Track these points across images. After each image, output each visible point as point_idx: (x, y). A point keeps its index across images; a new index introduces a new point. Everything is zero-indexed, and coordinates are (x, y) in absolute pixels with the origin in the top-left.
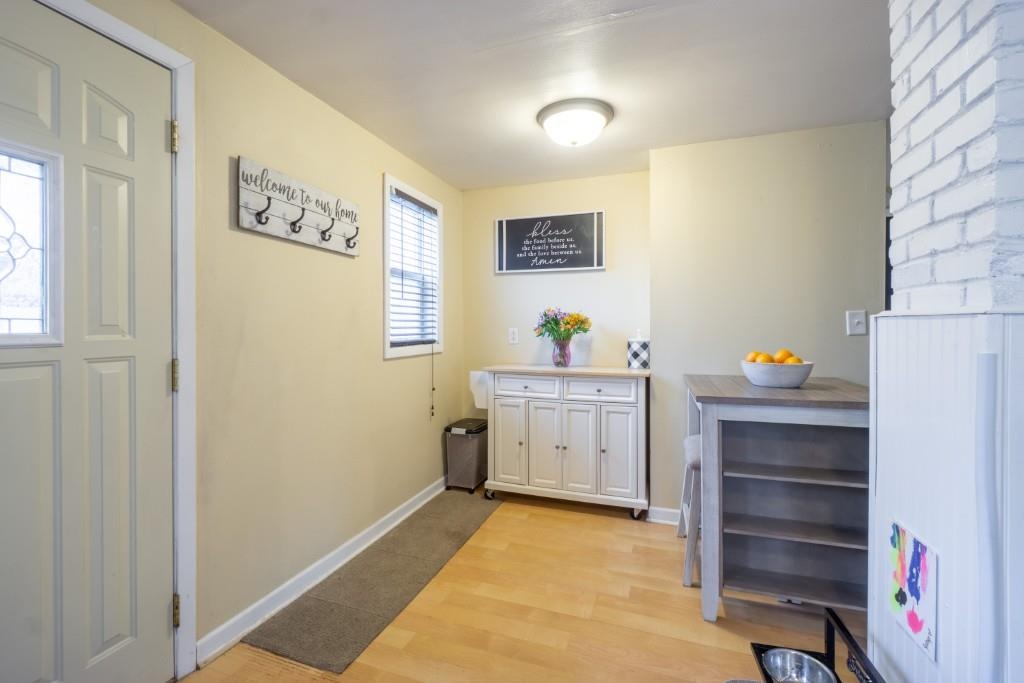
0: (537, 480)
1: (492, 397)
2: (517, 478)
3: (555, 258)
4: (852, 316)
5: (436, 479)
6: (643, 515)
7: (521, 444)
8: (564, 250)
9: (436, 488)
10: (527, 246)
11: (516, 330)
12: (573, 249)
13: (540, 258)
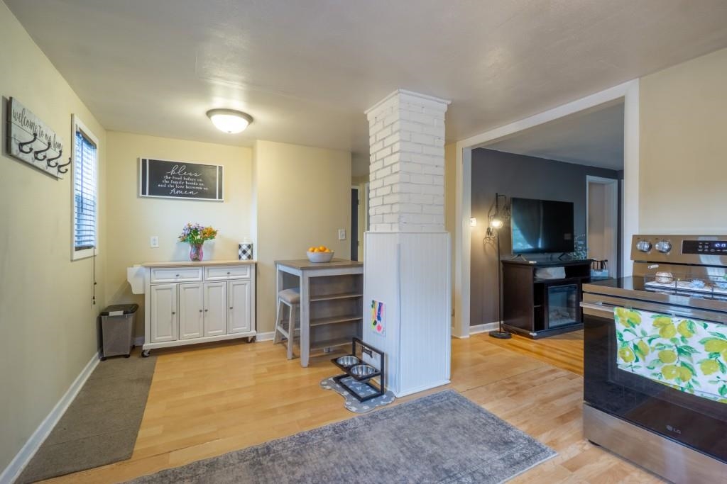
0: (185, 335)
1: (148, 285)
2: (171, 337)
3: (188, 190)
4: (341, 232)
5: (94, 354)
6: (254, 339)
7: (173, 313)
8: (196, 186)
9: (95, 360)
10: (167, 180)
11: (157, 238)
12: (203, 187)
13: (177, 189)
